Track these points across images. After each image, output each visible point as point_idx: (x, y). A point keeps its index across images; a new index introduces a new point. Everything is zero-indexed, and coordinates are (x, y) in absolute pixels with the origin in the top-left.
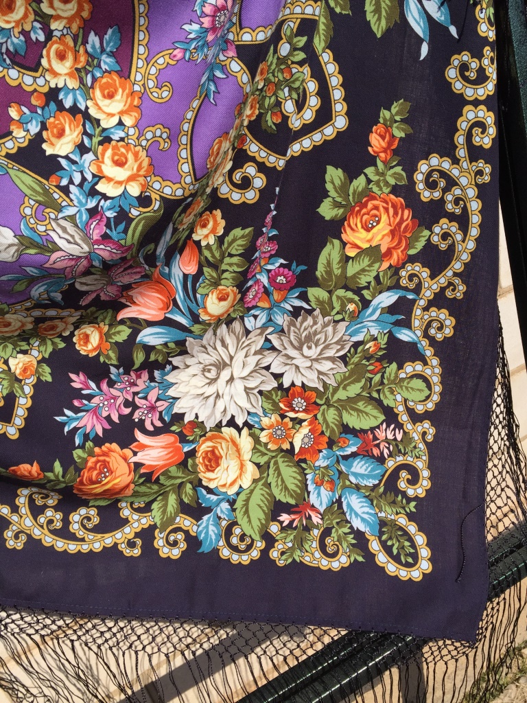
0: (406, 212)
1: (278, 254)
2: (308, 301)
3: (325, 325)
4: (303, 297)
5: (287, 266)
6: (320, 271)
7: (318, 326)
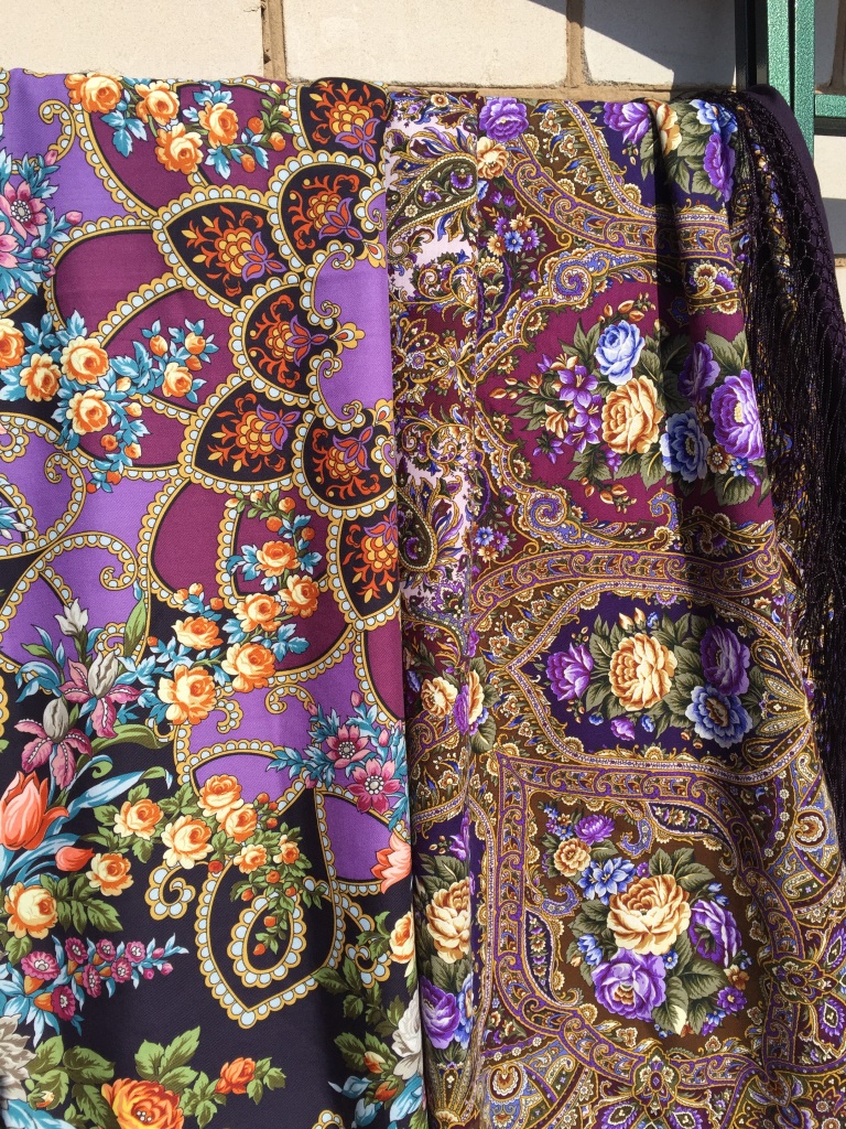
1: (89, 999)
5: (78, 1010)
6: (80, 1052)
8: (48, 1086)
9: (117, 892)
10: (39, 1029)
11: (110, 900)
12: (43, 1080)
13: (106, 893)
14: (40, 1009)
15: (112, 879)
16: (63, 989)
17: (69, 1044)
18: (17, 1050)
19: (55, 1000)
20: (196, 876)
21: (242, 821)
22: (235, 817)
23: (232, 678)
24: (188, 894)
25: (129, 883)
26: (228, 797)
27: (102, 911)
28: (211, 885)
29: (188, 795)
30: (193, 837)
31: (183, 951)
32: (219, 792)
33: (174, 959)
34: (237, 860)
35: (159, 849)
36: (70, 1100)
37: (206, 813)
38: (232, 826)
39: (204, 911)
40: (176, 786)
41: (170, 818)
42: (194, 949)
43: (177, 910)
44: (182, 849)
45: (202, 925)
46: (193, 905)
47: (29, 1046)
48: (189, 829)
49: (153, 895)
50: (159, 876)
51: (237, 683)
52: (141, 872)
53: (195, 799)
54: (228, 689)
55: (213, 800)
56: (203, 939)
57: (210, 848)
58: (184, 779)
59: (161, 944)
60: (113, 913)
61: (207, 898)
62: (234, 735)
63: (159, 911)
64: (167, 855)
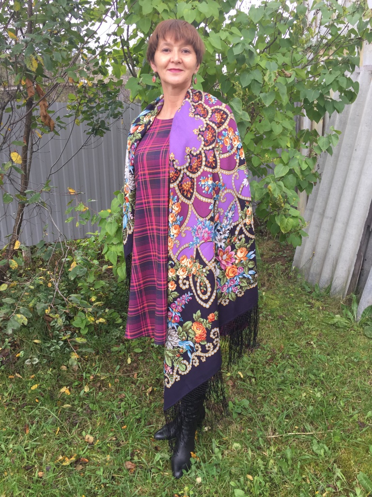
0: (205, 335)
1: (181, 313)
2: (177, 328)
3: (176, 337)
4: (177, 327)
5: (180, 317)
6: (185, 325)
7: (175, 336)
8: (183, 336)
9: (175, 288)
10: (175, 327)
11: (175, 291)
12: (181, 335)
13: (173, 290)
14: (173, 323)
15: (173, 286)
16: (175, 317)
17: (182, 326)
18: (174, 332)
19: (175, 320)
20: (187, 278)
21: (190, 263)
22: (188, 263)
23: (173, 235)
24: (187, 283)
25: (176, 285)
26: (185, 260)
27: (174, 294)
28: (191, 279)
29: (178, 264)
30: (183, 271)
31: (192, 294)
32: (183, 260)
33: (191, 296)
34: (193, 272)
35: (178, 277)
36: (188, 336)
37: (183, 265)
38: (189, 266)
39: (192, 285)
40: (175, 263)
41: (177, 270)
42: (194, 293)
43: (187, 286)
44: (182, 275)
45: (193, 288)
46: (189, 284)
47: (176, 331)
48: (182, 270)
49: (181, 285)
50: (180, 282)
51: (175, 236)
52: (177, 282)
53: (180, 264)
54: (174, 238)
55: (183, 262)
56: (194, 291)
57: (187, 272)
58: (176, 261)
59: (187, 294)
60: (176, 293)
61: (191, 282)
62: (180, 246)
63: (184, 288)
64: (180, 277)
